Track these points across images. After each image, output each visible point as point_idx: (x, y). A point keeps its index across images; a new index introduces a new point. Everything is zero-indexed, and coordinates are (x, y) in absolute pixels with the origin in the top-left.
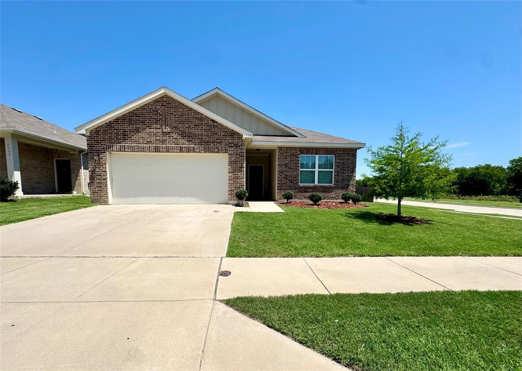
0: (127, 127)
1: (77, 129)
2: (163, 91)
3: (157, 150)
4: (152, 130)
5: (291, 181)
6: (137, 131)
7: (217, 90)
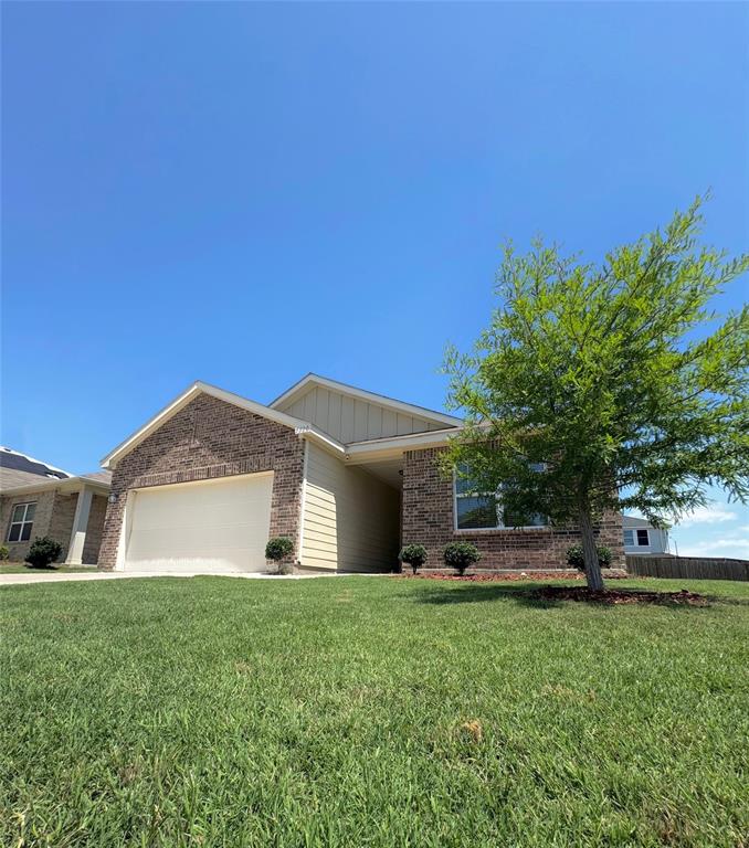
0: (154, 450)
1: (102, 461)
2: (195, 387)
3: (180, 479)
4: (178, 449)
5: (433, 524)
6: (163, 453)
7: (311, 378)
